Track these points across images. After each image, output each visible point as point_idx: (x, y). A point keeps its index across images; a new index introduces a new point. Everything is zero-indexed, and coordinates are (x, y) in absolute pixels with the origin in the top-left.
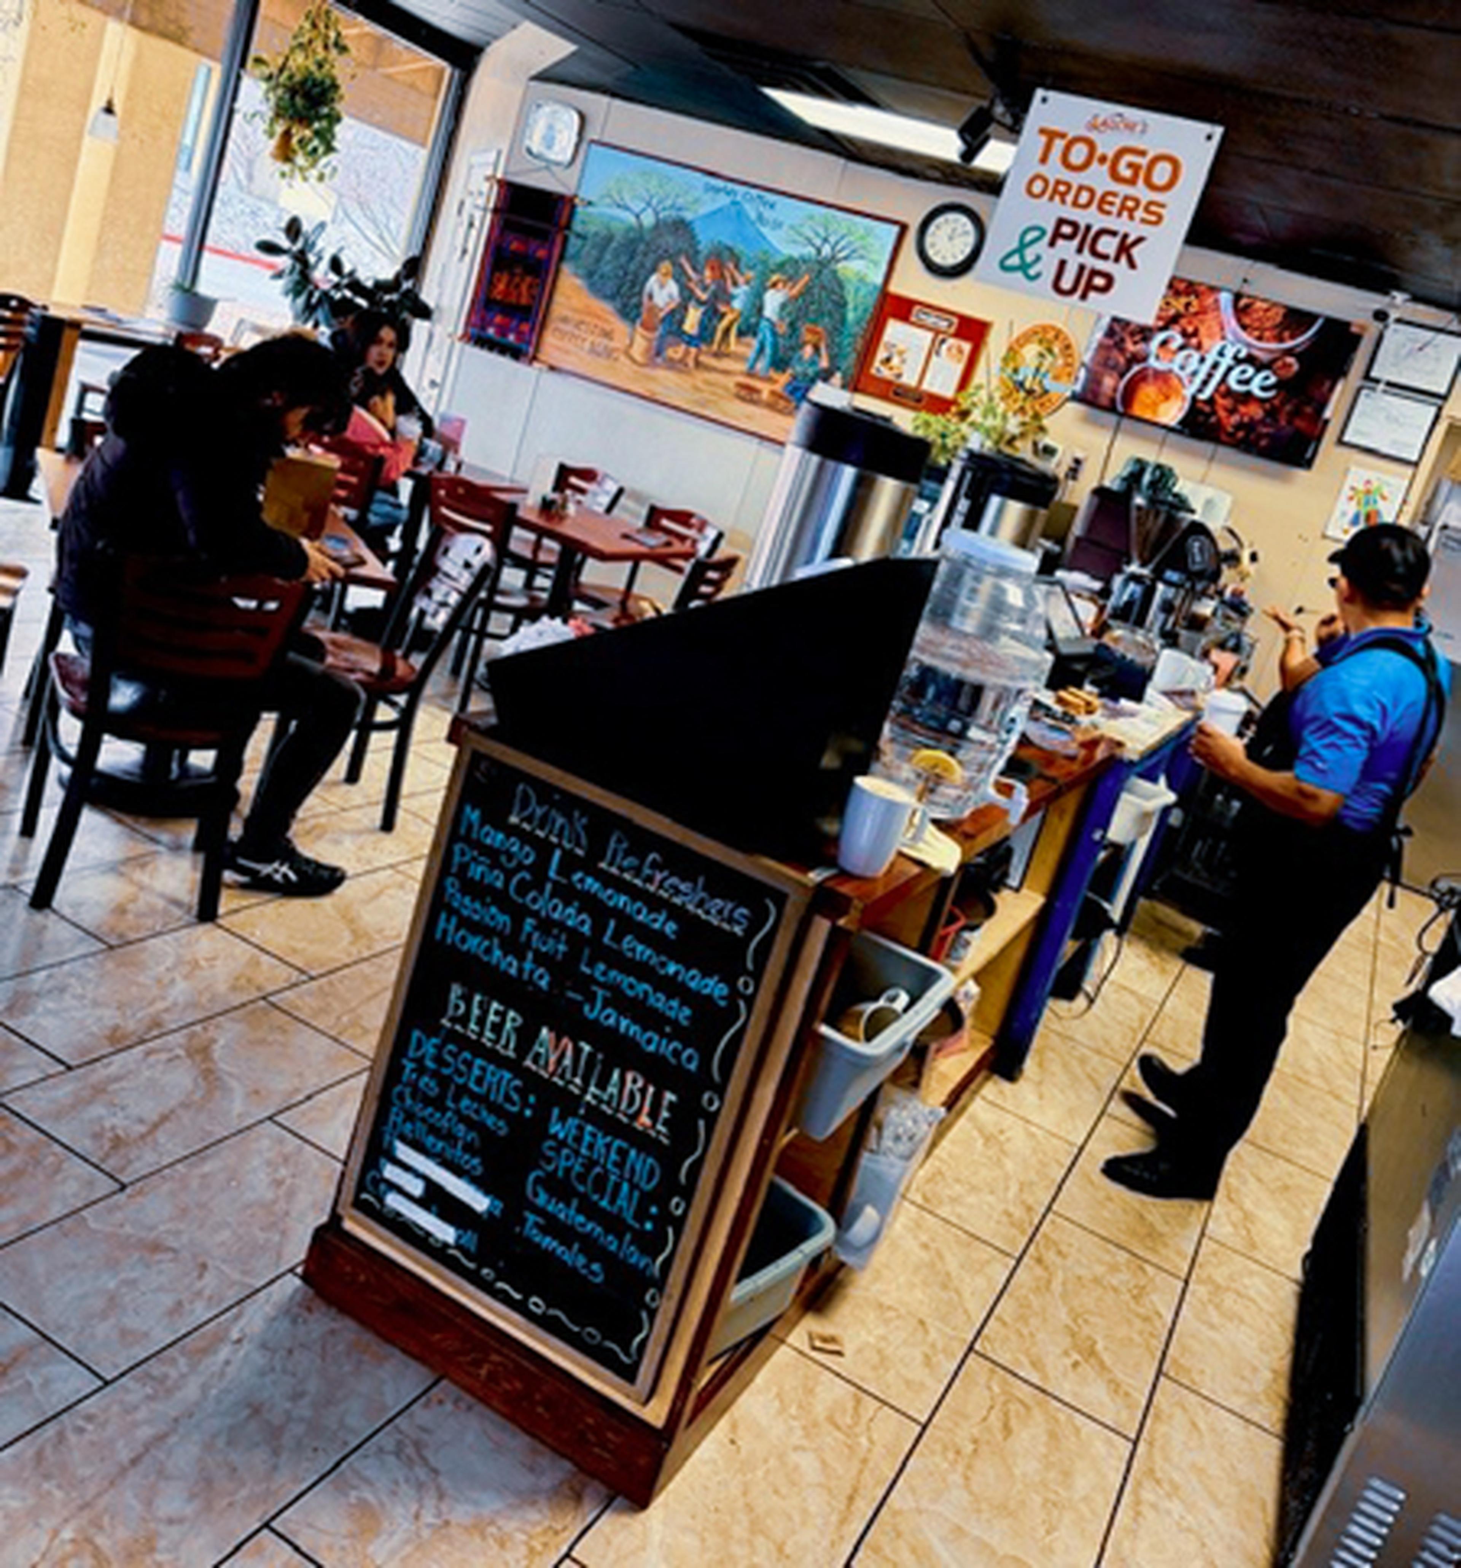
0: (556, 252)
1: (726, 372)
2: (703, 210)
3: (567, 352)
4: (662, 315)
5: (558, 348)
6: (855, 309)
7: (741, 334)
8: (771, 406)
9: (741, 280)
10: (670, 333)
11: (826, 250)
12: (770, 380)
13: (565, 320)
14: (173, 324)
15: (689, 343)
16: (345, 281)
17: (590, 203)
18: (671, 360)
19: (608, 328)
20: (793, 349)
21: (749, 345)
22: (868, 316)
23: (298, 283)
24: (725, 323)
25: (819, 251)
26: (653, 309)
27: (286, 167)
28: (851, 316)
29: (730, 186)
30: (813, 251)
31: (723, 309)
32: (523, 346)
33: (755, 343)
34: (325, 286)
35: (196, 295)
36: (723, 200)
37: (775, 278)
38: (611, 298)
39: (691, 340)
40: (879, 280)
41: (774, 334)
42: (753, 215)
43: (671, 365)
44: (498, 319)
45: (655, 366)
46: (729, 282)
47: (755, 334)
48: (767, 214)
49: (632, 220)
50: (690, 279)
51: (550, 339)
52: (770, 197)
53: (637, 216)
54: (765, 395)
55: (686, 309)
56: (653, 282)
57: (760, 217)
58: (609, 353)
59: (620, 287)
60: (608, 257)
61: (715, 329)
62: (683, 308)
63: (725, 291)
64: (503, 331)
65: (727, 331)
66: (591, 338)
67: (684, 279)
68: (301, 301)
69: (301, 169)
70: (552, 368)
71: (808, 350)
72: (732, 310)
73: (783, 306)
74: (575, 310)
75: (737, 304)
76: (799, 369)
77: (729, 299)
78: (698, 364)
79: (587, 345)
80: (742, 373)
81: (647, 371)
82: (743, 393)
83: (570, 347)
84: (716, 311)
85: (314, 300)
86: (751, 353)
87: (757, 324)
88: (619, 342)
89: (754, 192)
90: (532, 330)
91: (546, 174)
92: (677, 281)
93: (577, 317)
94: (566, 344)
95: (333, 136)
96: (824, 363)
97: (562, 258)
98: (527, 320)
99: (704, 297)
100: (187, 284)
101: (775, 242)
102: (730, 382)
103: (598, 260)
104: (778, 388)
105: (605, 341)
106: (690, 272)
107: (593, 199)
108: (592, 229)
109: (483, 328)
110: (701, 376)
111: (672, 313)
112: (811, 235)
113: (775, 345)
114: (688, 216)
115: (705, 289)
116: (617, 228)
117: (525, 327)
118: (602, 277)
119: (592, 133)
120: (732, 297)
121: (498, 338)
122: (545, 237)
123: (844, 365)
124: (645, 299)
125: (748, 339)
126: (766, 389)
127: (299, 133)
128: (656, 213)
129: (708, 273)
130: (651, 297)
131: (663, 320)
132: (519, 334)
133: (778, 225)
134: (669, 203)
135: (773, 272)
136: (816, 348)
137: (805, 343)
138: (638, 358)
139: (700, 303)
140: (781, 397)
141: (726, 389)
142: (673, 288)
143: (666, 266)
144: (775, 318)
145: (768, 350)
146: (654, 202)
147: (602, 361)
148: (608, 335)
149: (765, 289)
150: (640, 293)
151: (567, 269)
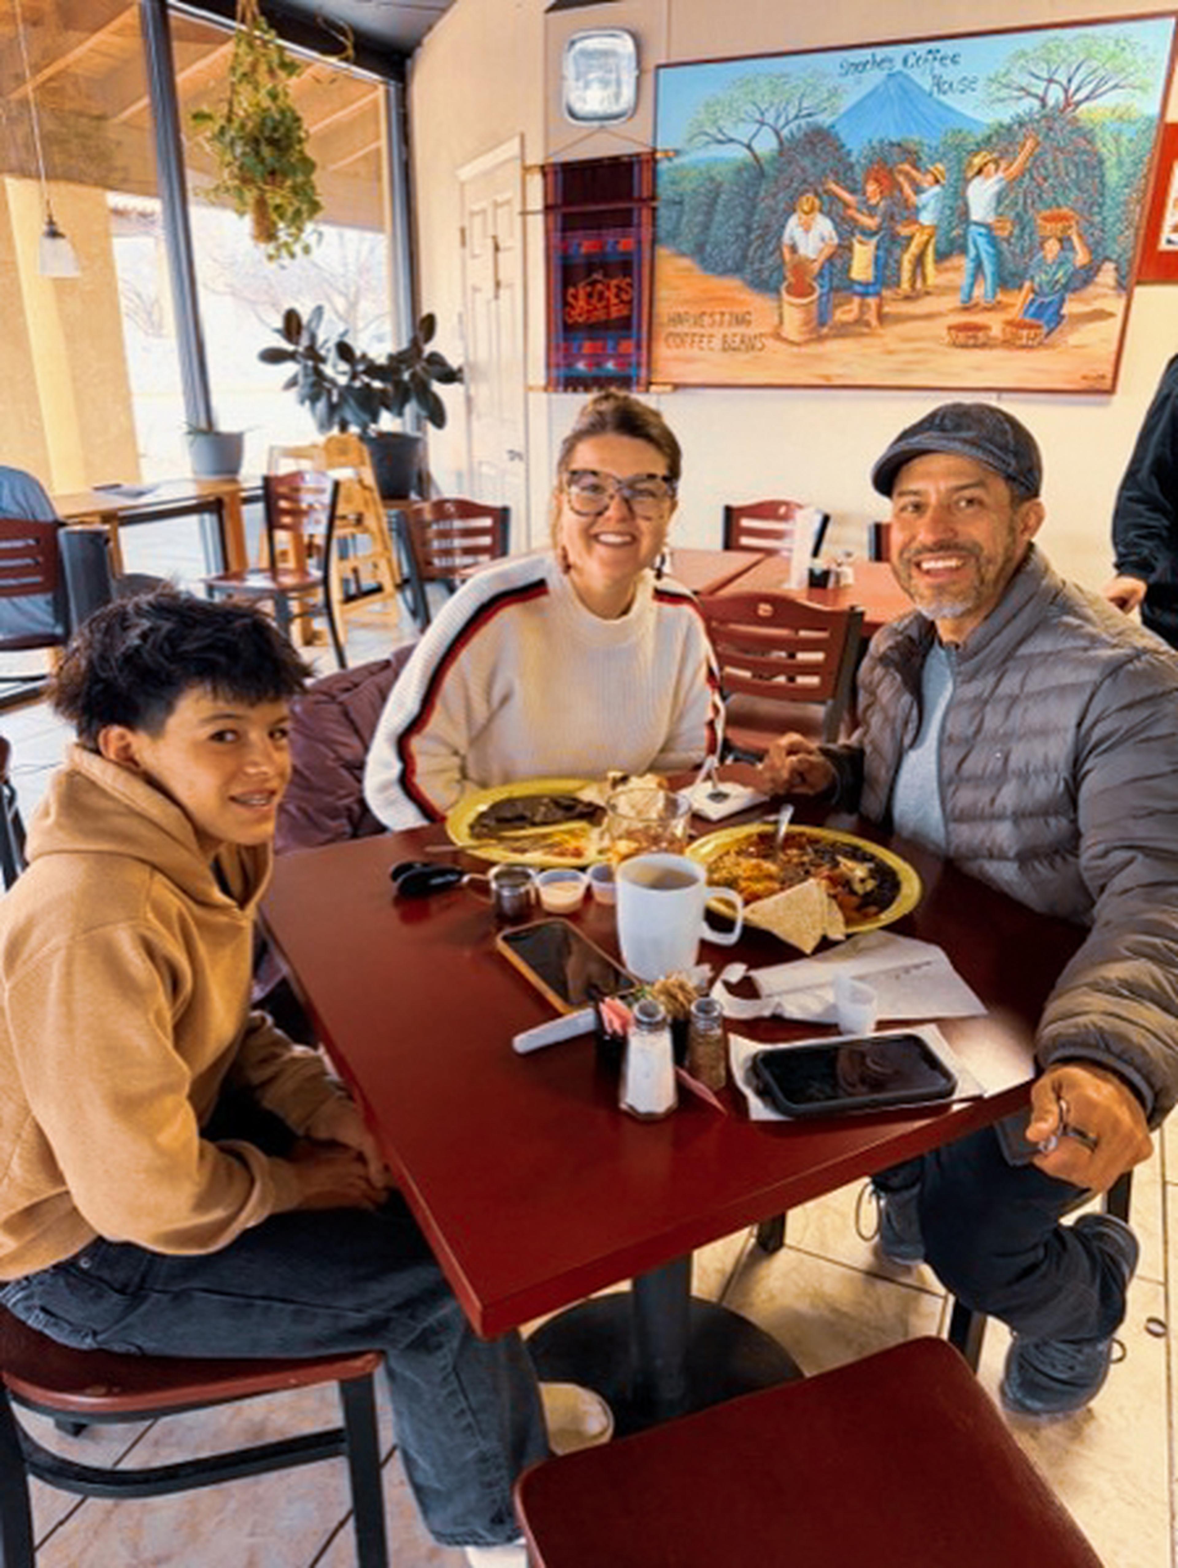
0: (646, 233)
1: (929, 316)
2: (846, 102)
3: (690, 360)
4: (816, 267)
5: (677, 359)
6: (1120, 164)
7: (941, 257)
8: (1008, 344)
9: (926, 181)
10: (834, 289)
11: (1055, 95)
12: (997, 307)
13: (678, 319)
14: (205, 477)
15: (864, 295)
16: (361, 368)
17: (677, 153)
18: (845, 324)
19: (739, 310)
20: (1030, 252)
21: (957, 269)
22: (1143, 169)
23: (314, 385)
24: (914, 249)
25: (1043, 101)
26: (800, 267)
27: (271, 248)
28: (1113, 177)
29: (881, 53)
30: (1036, 104)
31: (904, 231)
32: (632, 372)
33: (966, 264)
34: (343, 380)
35: (218, 434)
36: (874, 77)
37: (977, 161)
38: (737, 270)
39: (865, 290)
40: (1154, 109)
41: (993, 241)
42: (927, 84)
43: (843, 331)
44: (587, 347)
45: (821, 339)
46: (908, 190)
47: (964, 251)
48: (950, 73)
49: (740, 154)
50: (847, 206)
51: (663, 351)
52: (947, 48)
53: (749, 147)
54: (996, 331)
55: (850, 249)
56: (793, 228)
57: (938, 83)
58: (749, 345)
59: (745, 251)
60: (719, 218)
61: (899, 262)
62: (844, 250)
63: (906, 204)
64: (596, 361)
65: (919, 261)
66: (719, 332)
67: (838, 208)
68: (321, 405)
69: (286, 244)
70: (676, 387)
71: (1053, 246)
72: (923, 227)
73: (1000, 198)
74: (686, 302)
75: (926, 218)
76: (1041, 278)
77: (912, 214)
78: (882, 318)
79: (717, 343)
80: (955, 310)
81: (814, 349)
82: (962, 336)
83: (695, 352)
84: (894, 237)
85: (335, 399)
86: (963, 279)
87: (964, 236)
88: (761, 325)
89: (921, 49)
90: (639, 347)
91: (602, 137)
92: (828, 214)
93: (694, 310)
94: (687, 351)
95: (313, 188)
96: (1081, 257)
97: (654, 241)
98: (629, 337)
99: (870, 223)
100: (203, 424)
101: (969, 113)
102: (939, 327)
103: (706, 227)
104: (1014, 313)
105: (741, 330)
106: (846, 196)
107: (677, 146)
108: (688, 187)
109: (569, 366)
110: (891, 334)
111: (830, 259)
112: (1025, 80)
113: (999, 256)
114: (825, 120)
115: (871, 211)
116: (723, 174)
117: (627, 346)
118: (716, 245)
119: (656, 56)
120: (917, 210)
121: (595, 371)
122: (625, 220)
123: (1114, 249)
124: (787, 256)
125: (955, 261)
126: (995, 323)
127: (275, 198)
128: (777, 133)
129: (871, 187)
130: (794, 249)
131: (821, 275)
132: (622, 360)
133: (968, 84)
134: (792, 112)
135: (975, 153)
136: (1064, 241)
137: (1044, 240)
138: (794, 336)
139: (869, 233)
140: (1021, 325)
141: (936, 339)
142: (824, 226)
143: (807, 201)
144: (991, 219)
145: (988, 268)
146: (770, 118)
147: (742, 357)
148: (741, 320)
149: (967, 181)
150: (779, 248)
151: (662, 252)
